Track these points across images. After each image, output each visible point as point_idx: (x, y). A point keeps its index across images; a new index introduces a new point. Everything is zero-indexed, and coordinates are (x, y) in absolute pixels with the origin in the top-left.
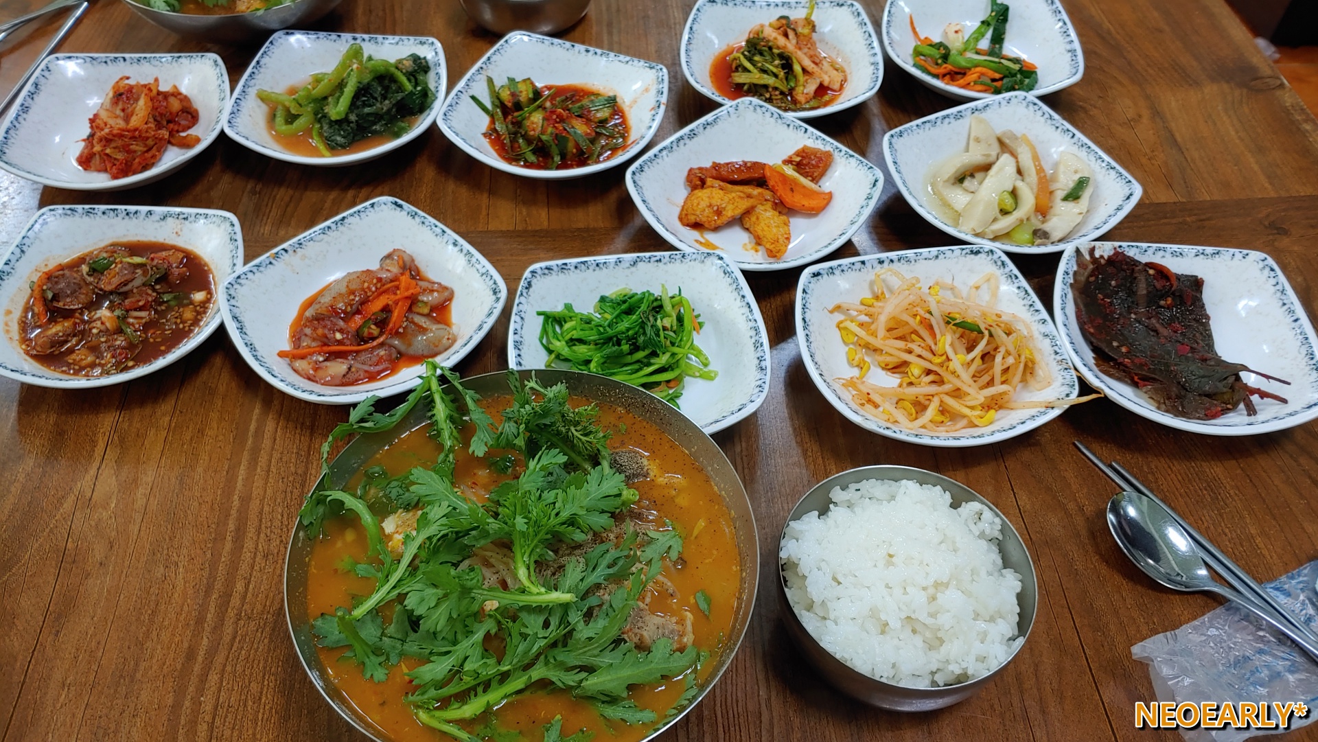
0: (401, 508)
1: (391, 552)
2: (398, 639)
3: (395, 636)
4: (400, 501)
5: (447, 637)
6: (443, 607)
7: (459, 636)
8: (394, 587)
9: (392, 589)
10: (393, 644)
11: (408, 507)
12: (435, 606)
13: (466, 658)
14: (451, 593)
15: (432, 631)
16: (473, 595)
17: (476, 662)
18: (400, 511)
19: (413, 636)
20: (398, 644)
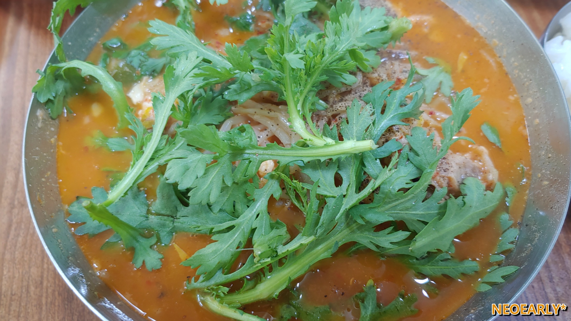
0: (145, 75)
1: (143, 121)
2: (168, 216)
3: (163, 212)
4: (144, 68)
5: (224, 208)
6: (214, 173)
7: (239, 207)
8: (152, 159)
9: (149, 161)
10: (162, 222)
11: (154, 73)
12: (205, 174)
13: (253, 231)
14: (221, 156)
15: (204, 202)
16: (246, 156)
17: (266, 233)
18: (145, 78)
19: (183, 210)
20: (168, 222)
